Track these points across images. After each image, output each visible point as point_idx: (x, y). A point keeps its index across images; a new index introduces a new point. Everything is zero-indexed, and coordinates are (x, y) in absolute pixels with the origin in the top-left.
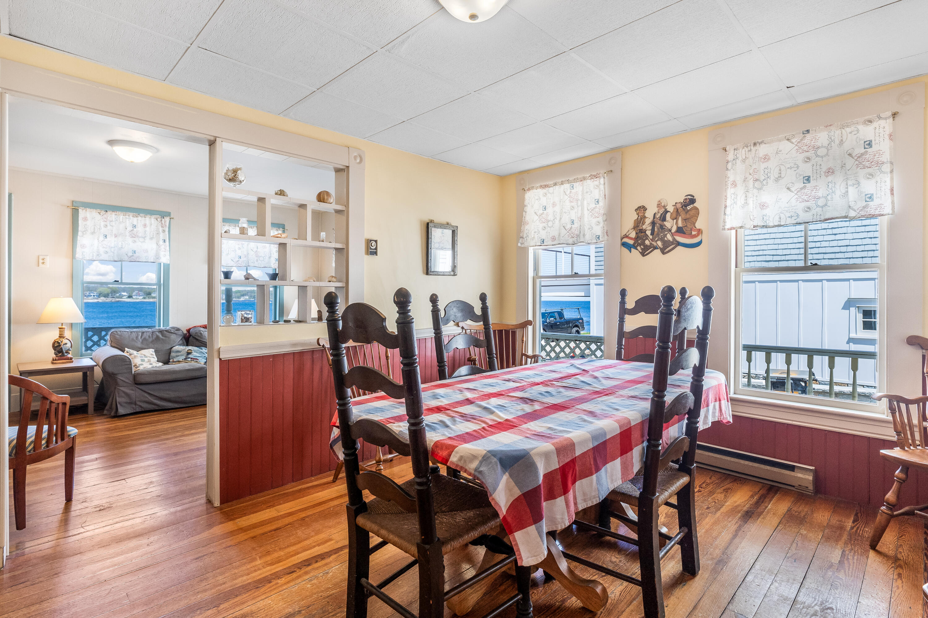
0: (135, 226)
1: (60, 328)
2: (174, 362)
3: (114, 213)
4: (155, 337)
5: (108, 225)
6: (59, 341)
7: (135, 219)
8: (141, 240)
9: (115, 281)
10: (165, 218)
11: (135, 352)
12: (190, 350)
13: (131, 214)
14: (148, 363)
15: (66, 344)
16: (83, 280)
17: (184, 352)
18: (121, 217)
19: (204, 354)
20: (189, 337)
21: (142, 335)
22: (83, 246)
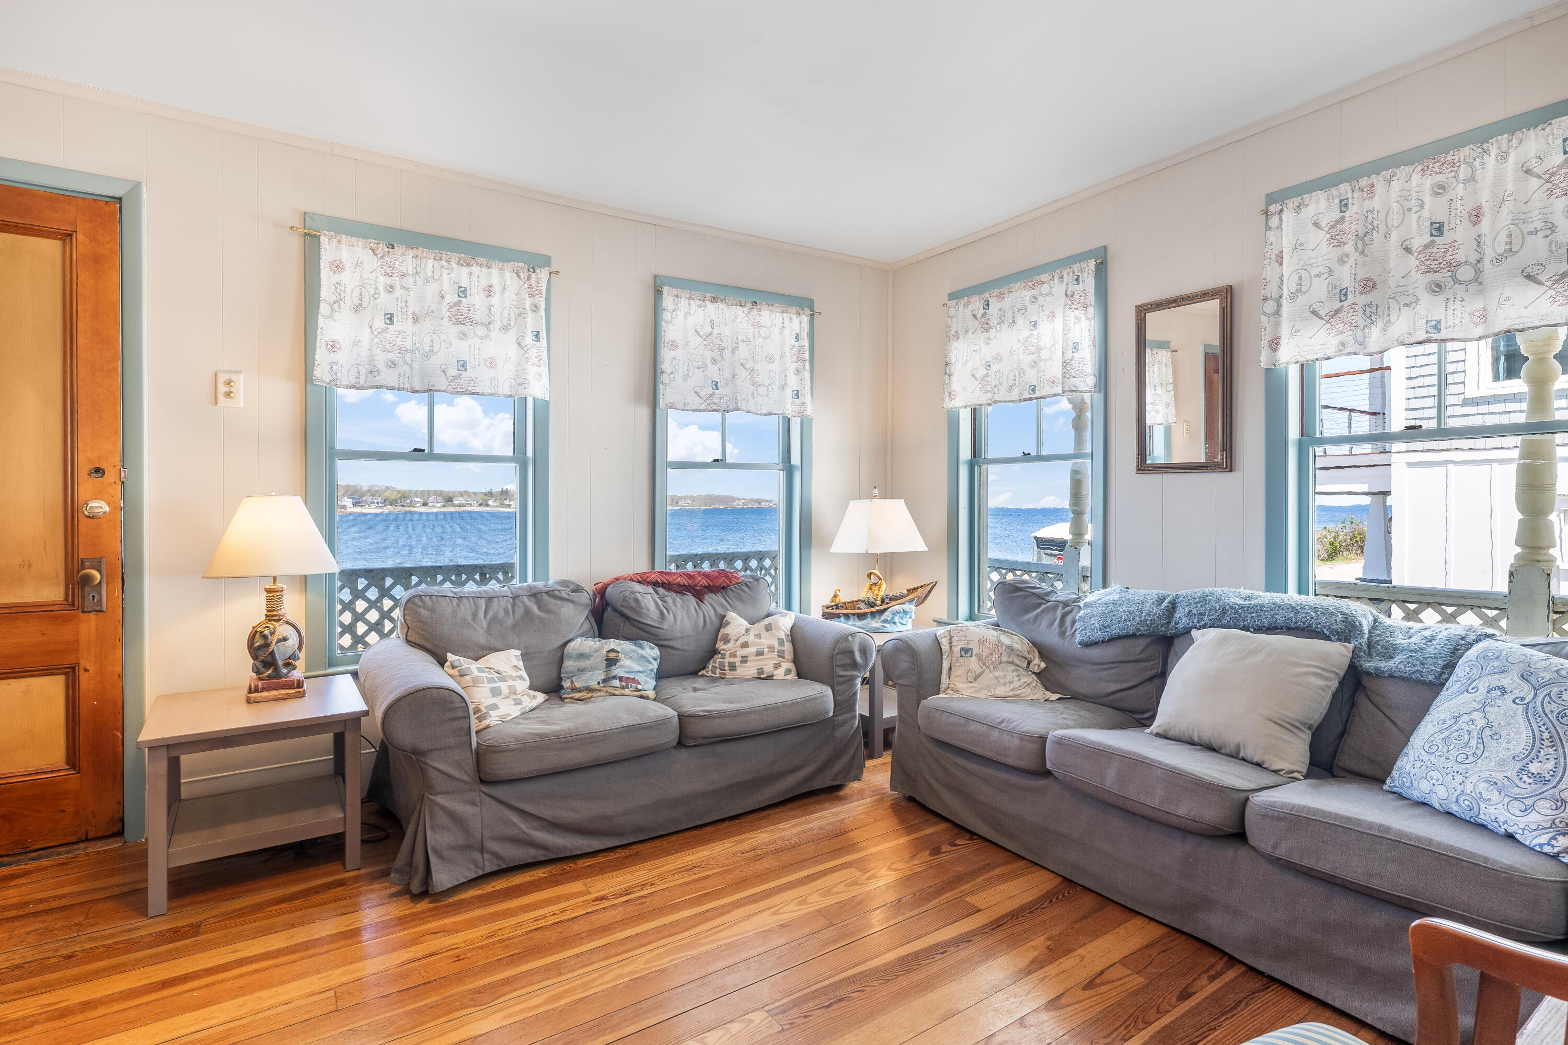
0: (464, 292)
1: (268, 591)
2: (575, 690)
3: (411, 253)
4: (520, 611)
5: (397, 286)
6: (267, 632)
7: (465, 271)
8: (480, 331)
9: (416, 450)
10: (538, 271)
11: (473, 667)
12: (613, 650)
13: (455, 257)
14: (510, 701)
15: (285, 639)
16: (332, 446)
17: (598, 660)
18: (430, 263)
19: (650, 663)
20: (604, 610)
21: (487, 608)
22: (333, 347)
